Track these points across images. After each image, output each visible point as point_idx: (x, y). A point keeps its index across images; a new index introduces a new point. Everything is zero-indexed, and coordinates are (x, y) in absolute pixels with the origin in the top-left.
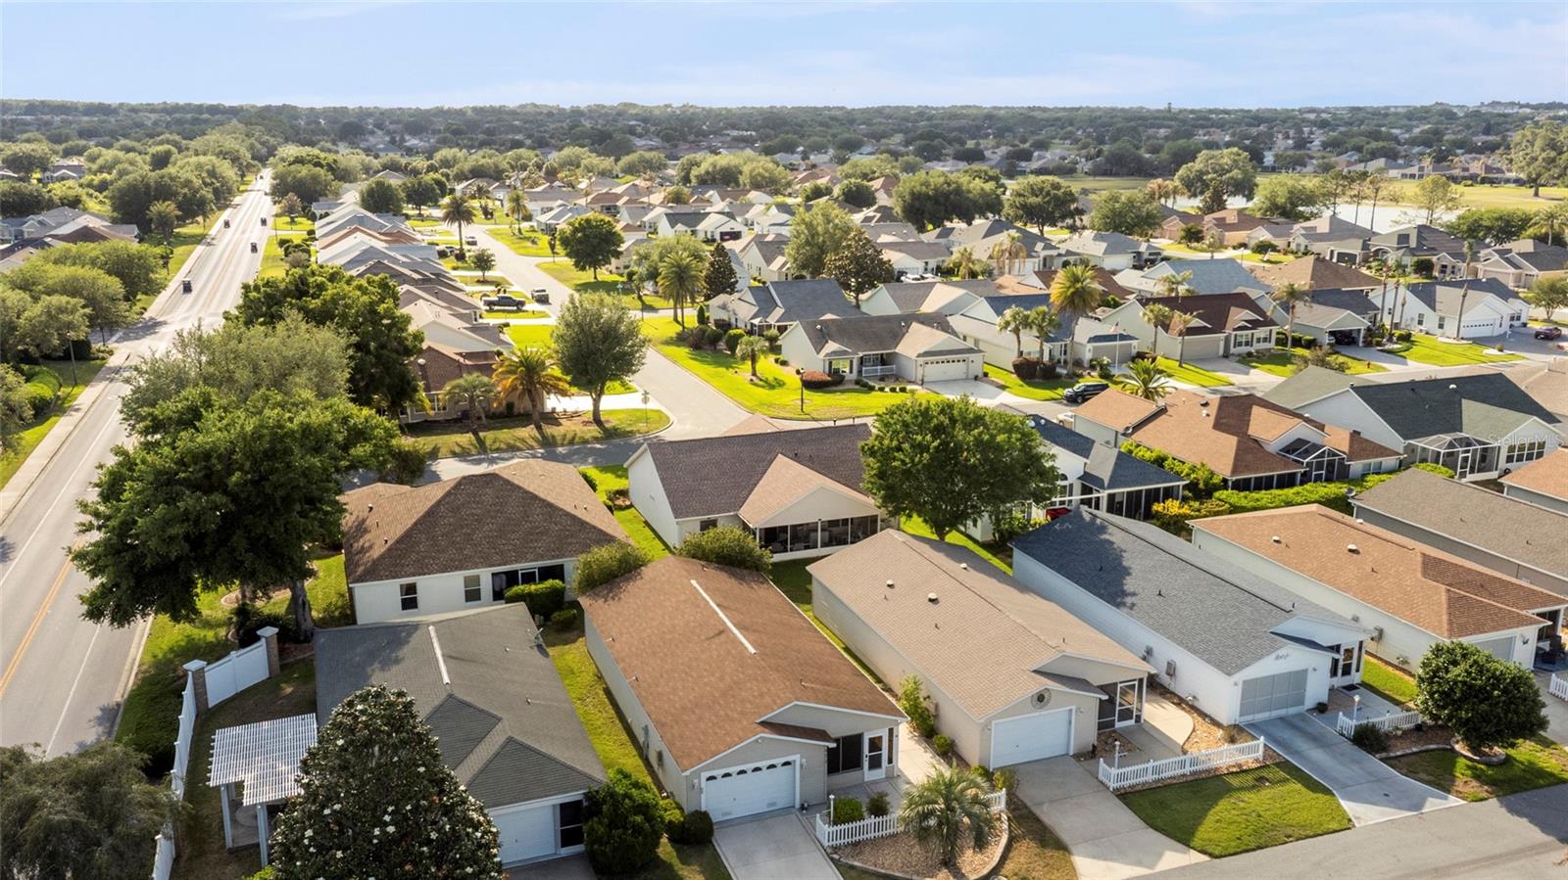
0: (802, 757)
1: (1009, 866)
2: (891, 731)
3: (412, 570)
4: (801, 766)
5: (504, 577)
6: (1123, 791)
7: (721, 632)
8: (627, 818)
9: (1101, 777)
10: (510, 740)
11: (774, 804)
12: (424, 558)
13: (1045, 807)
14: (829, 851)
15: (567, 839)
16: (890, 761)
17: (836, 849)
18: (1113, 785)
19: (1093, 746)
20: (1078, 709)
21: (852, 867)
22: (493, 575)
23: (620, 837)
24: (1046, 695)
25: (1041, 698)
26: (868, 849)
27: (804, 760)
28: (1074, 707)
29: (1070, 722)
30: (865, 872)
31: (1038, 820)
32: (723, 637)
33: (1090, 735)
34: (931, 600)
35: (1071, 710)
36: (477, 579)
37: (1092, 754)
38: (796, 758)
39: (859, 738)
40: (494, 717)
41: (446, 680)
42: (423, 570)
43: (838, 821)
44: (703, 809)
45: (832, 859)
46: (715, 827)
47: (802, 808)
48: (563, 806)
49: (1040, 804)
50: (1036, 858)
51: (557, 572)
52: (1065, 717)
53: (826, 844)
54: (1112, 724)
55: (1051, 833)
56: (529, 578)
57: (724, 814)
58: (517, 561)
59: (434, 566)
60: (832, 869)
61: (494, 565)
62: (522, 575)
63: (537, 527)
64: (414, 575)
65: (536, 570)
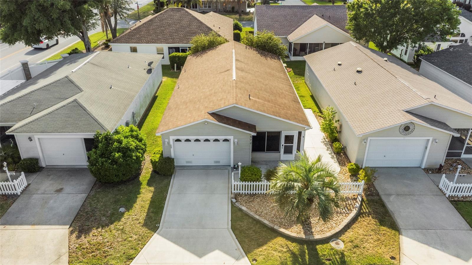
1: (349, 234)
2: (300, 133)
3: (135, 41)
4: (235, 143)
5: (174, 50)
6: (456, 199)
7: (228, 70)
9: (441, 186)
10: (75, 101)
13: (392, 198)
14: (233, 196)
16: (298, 151)
17: (238, 196)
18: (448, 193)
19: (441, 165)
20: (434, 140)
22: (169, 48)
24: (411, 127)
25: (407, 129)
27: (236, 140)
28: (431, 139)
29: (426, 148)
30: (247, 215)
31: (383, 205)
33: (440, 158)
34: (358, 72)
35: (428, 140)
36: (162, 50)
37: (439, 170)
38: (231, 138)
39: (279, 134)
40: (80, 89)
42: (139, 42)
43: (243, 179)
45: (232, 201)
47: (234, 167)
48: (86, 140)
49: (390, 195)
50: (372, 233)
52: (423, 144)
53: (233, 191)
54: (459, 155)
55: (390, 216)
57: (187, 162)
58: (178, 43)
59: (144, 40)
60: (228, 207)
61: (168, 43)
62: (181, 49)
63: (192, 31)
64: (135, 43)
65: (187, 48)
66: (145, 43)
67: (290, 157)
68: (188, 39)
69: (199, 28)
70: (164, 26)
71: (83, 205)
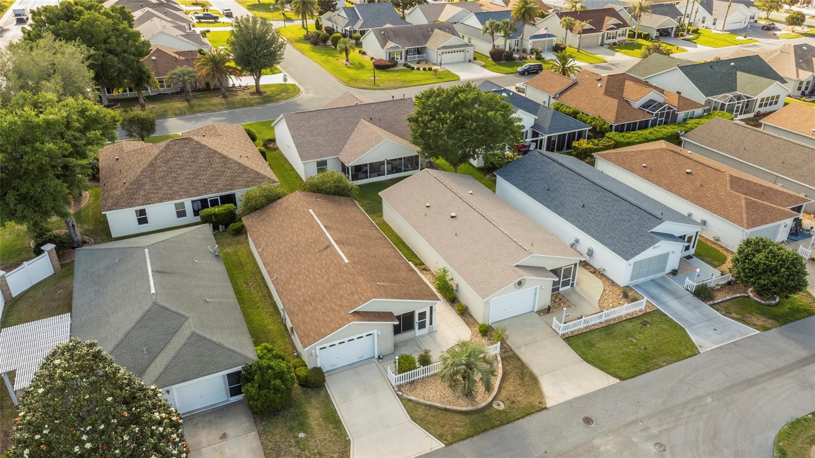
0: (378, 331)
1: (504, 393)
2: (431, 308)
3: (141, 201)
4: (378, 335)
5: (199, 202)
6: (567, 336)
7: (328, 247)
8: (270, 382)
9: (554, 327)
10: (193, 334)
11: (362, 357)
12: (149, 193)
13: (522, 349)
14: (396, 389)
15: (234, 392)
16: (431, 324)
17: (400, 387)
18: (561, 333)
19: (549, 307)
20: (541, 287)
21: (410, 400)
22: (192, 201)
23: (266, 395)
24: (522, 281)
25: (520, 283)
26: (419, 386)
27: (379, 333)
28: (538, 286)
29: (536, 294)
30: (418, 403)
31: (519, 359)
32: (328, 250)
33: (546, 299)
34: (452, 217)
35: (536, 288)
36: (183, 205)
37: (548, 310)
38: (375, 332)
39: (412, 314)
40: (183, 316)
41: (153, 291)
42: (149, 201)
43: (401, 370)
44: (319, 366)
45: (398, 394)
46: (326, 375)
47: (379, 358)
48: (229, 375)
49: (520, 347)
50: (519, 387)
51: (230, 199)
52: (533, 292)
53: (394, 384)
54: (558, 289)
55: (527, 368)
56: (214, 203)
57: (332, 366)
58: (206, 194)
59: (155, 198)
60: (398, 402)
61: (192, 197)
62: (210, 200)
64: (142, 205)
65: (219, 198)
66: (157, 202)
67: (424, 331)
68: (217, 184)
69: (225, 165)
71: (262, 443)
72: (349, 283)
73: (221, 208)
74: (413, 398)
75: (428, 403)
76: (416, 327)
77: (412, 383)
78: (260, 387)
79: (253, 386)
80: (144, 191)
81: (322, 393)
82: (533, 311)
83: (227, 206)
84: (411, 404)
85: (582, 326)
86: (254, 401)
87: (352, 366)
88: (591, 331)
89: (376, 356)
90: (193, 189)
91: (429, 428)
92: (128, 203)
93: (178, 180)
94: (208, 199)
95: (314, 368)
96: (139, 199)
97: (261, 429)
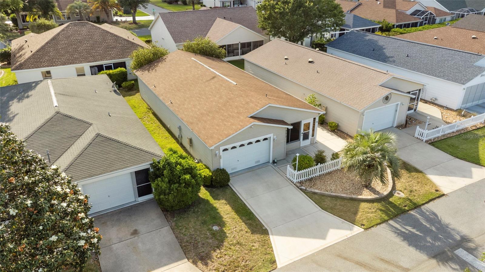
0: (274, 136)
2: (314, 119)
3: (47, 64)
4: (274, 140)
5: (96, 68)
6: (431, 142)
8: (180, 177)
9: (416, 136)
10: (98, 135)
11: (259, 161)
14: (298, 185)
15: (142, 191)
16: (313, 135)
17: (301, 182)
18: (424, 139)
20: (401, 103)
21: (315, 193)
22: (91, 67)
23: (176, 189)
24: (389, 97)
25: (387, 98)
26: (318, 182)
27: (275, 137)
29: (396, 111)
32: (215, 79)
33: (404, 116)
34: (310, 62)
35: (398, 104)
36: (82, 69)
37: (405, 126)
38: (271, 136)
39: (299, 124)
40: (87, 123)
41: (56, 104)
42: (53, 64)
43: (301, 167)
44: (222, 167)
45: (301, 189)
46: (230, 176)
47: (274, 162)
48: (137, 173)
51: (123, 65)
52: (394, 108)
53: (295, 181)
55: (409, 165)
56: (109, 68)
57: (232, 169)
58: (101, 60)
59: (58, 62)
60: (303, 195)
61: (90, 62)
62: (105, 66)
63: (110, 45)
64: (48, 66)
65: (112, 65)
66: (61, 65)
67: (307, 142)
68: (110, 54)
69: (117, 41)
70: (74, 44)
71: (177, 237)
72: (242, 96)
73: (115, 70)
74: (316, 191)
75: (334, 194)
76: (302, 137)
77: (310, 180)
78: (170, 182)
79: (163, 181)
80: (49, 56)
81: (228, 191)
82: (392, 127)
83: (119, 69)
84: (316, 196)
85: (440, 134)
86: (165, 195)
87: (250, 170)
88: (448, 138)
89: (271, 161)
90: (91, 57)
91: (342, 215)
92: (35, 65)
93: (78, 50)
94: (104, 66)
95: (218, 169)
96: (44, 62)
97: (173, 224)
